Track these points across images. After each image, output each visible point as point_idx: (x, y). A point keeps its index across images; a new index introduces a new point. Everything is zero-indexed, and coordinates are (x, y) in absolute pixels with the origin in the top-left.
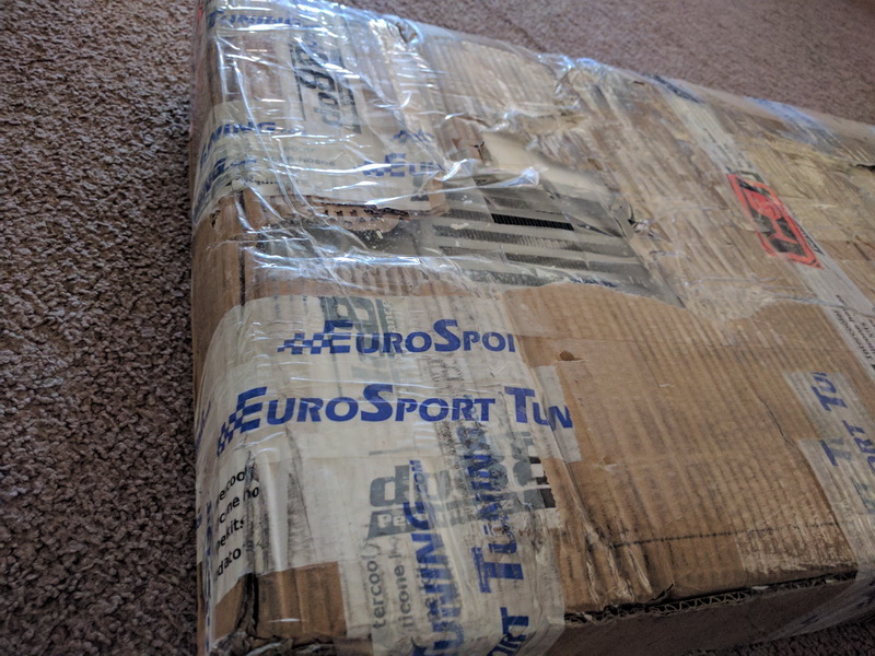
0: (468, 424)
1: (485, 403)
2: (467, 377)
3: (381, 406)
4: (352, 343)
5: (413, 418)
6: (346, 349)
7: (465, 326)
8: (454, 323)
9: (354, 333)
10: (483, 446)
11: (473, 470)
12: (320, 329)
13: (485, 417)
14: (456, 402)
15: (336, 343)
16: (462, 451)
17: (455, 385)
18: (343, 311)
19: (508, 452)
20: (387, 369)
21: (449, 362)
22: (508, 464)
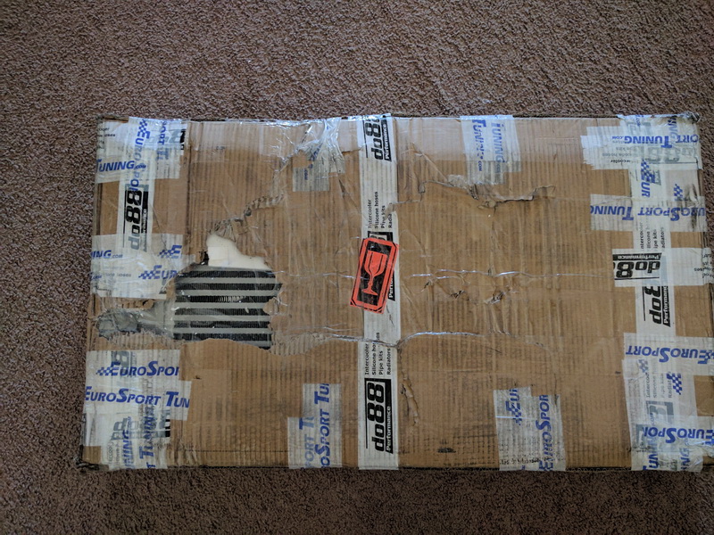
0: (149, 406)
1: (157, 398)
2: (154, 388)
3: (124, 396)
4: (119, 371)
5: (133, 401)
6: (116, 374)
7: (160, 364)
8: (156, 362)
9: (120, 367)
10: (152, 414)
11: (146, 422)
12: (109, 366)
13: (156, 404)
14: (148, 397)
15: (114, 371)
16: (145, 415)
17: (150, 390)
18: (118, 357)
19: (159, 417)
20: (128, 383)
21: (150, 380)
22: (158, 421)
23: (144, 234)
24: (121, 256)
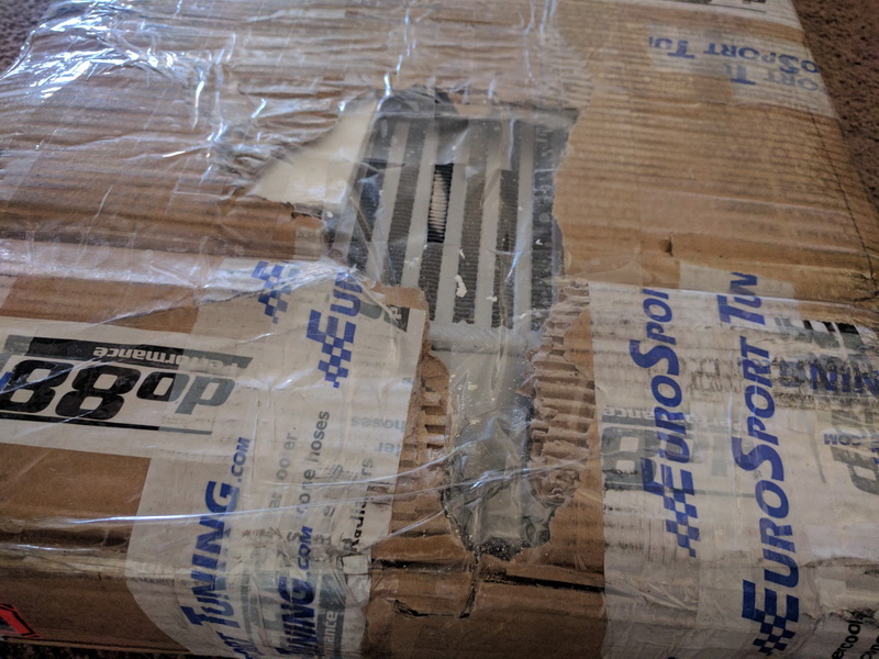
0: (775, 373)
1: (745, 349)
2: (714, 355)
3: (759, 455)
4: (676, 467)
6: (687, 476)
7: (639, 332)
8: (634, 343)
11: (829, 386)
12: (656, 501)
13: (765, 354)
14: (748, 376)
15: (678, 484)
18: (626, 466)
23: (182, 361)
24: (242, 443)
